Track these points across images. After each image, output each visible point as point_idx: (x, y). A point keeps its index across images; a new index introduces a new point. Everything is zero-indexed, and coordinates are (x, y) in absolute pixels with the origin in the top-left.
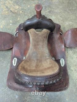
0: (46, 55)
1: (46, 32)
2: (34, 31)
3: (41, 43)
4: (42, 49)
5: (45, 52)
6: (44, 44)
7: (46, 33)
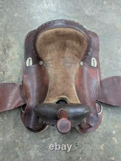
0: (51, 66)
1: (50, 99)
2: (70, 99)
3: (59, 80)
4: (58, 73)
5: (52, 69)
6: (54, 79)
7: (51, 97)
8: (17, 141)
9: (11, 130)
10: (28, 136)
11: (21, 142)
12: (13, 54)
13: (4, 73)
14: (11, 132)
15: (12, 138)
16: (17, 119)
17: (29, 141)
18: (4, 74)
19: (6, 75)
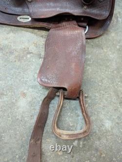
8: (118, 47)
9: (104, 52)
10: (113, 35)
11: (119, 43)
12: (6, 39)
13: (30, 53)
14: (106, 52)
15: (114, 52)
16: (92, 44)
17: (119, 35)
18: (32, 53)
19: (33, 51)
